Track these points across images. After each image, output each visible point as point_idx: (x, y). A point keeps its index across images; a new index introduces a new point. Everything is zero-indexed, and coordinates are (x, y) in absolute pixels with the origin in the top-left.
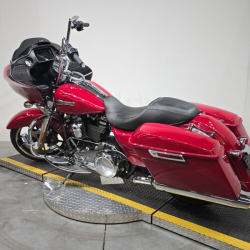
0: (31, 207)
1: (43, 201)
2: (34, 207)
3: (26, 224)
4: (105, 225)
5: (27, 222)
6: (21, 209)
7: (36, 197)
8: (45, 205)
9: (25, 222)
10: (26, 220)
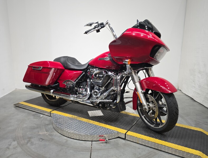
0: (45, 131)
1: (52, 127)
2: (47, 131)
3: (41, 142)
4: (91, 142)
5: (42, 140)
6: (38, 132)
7: (48, 125)
8: (54, 130)
9: (41, 140)
10: (42, 139)
